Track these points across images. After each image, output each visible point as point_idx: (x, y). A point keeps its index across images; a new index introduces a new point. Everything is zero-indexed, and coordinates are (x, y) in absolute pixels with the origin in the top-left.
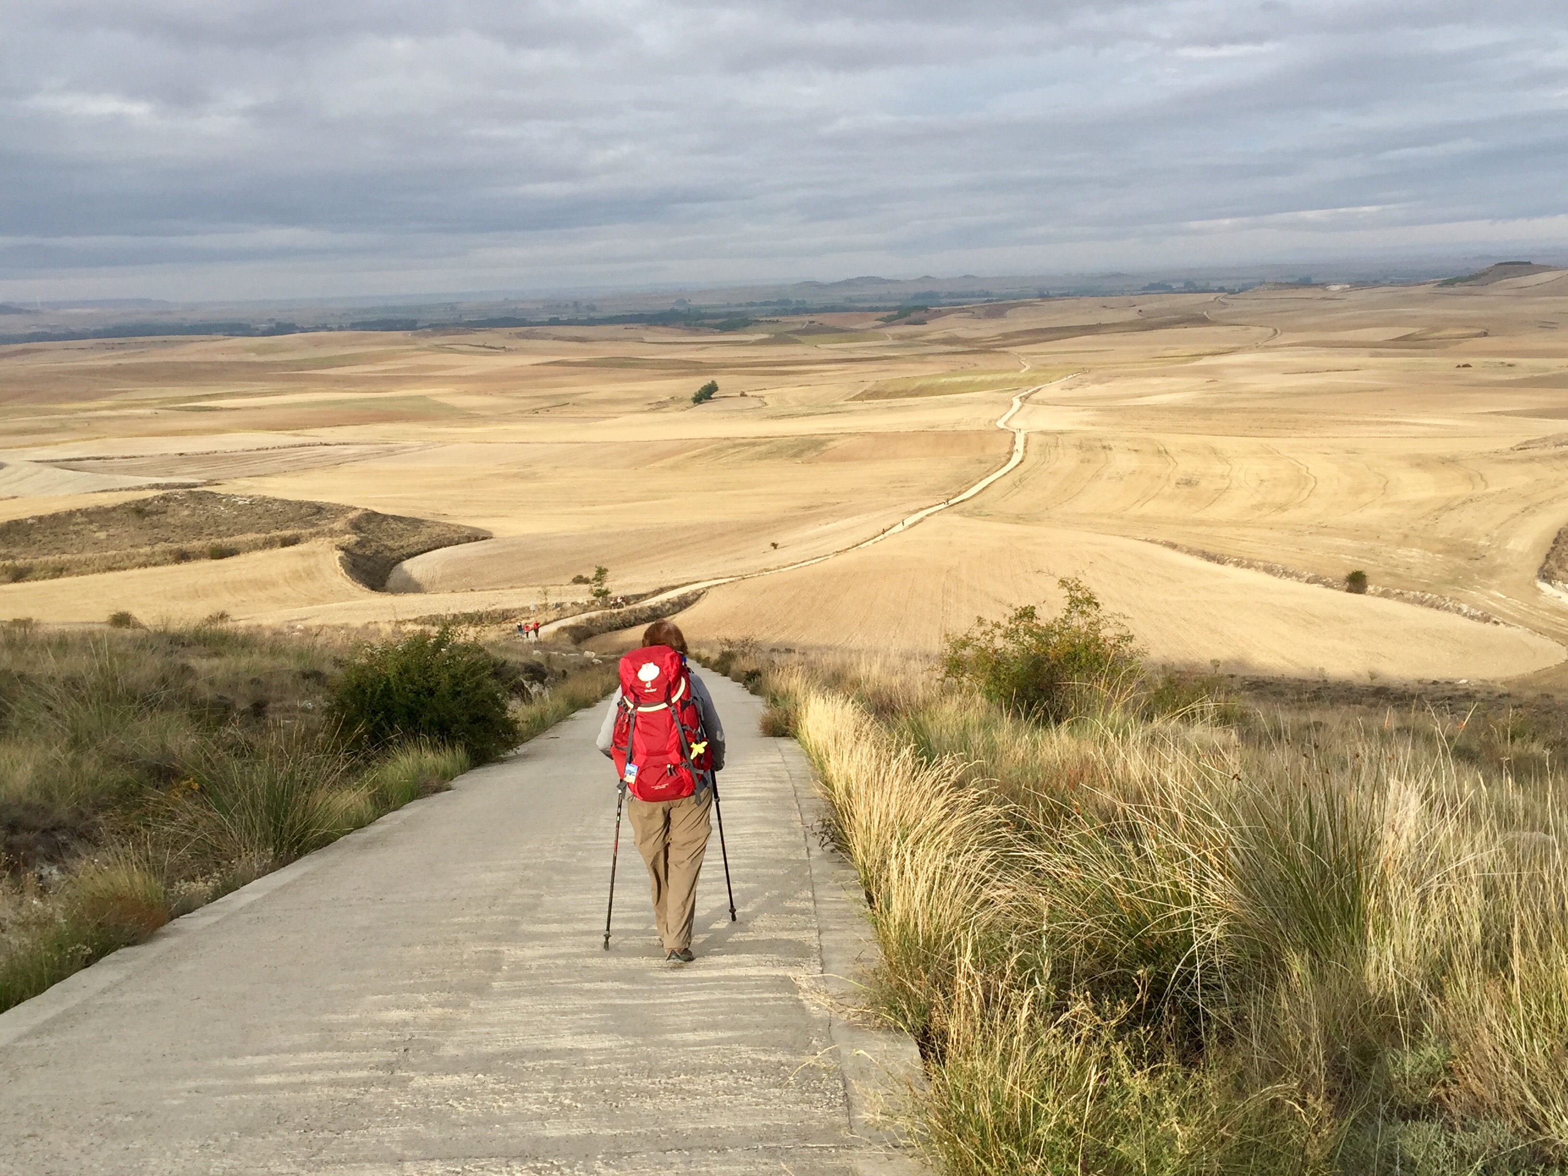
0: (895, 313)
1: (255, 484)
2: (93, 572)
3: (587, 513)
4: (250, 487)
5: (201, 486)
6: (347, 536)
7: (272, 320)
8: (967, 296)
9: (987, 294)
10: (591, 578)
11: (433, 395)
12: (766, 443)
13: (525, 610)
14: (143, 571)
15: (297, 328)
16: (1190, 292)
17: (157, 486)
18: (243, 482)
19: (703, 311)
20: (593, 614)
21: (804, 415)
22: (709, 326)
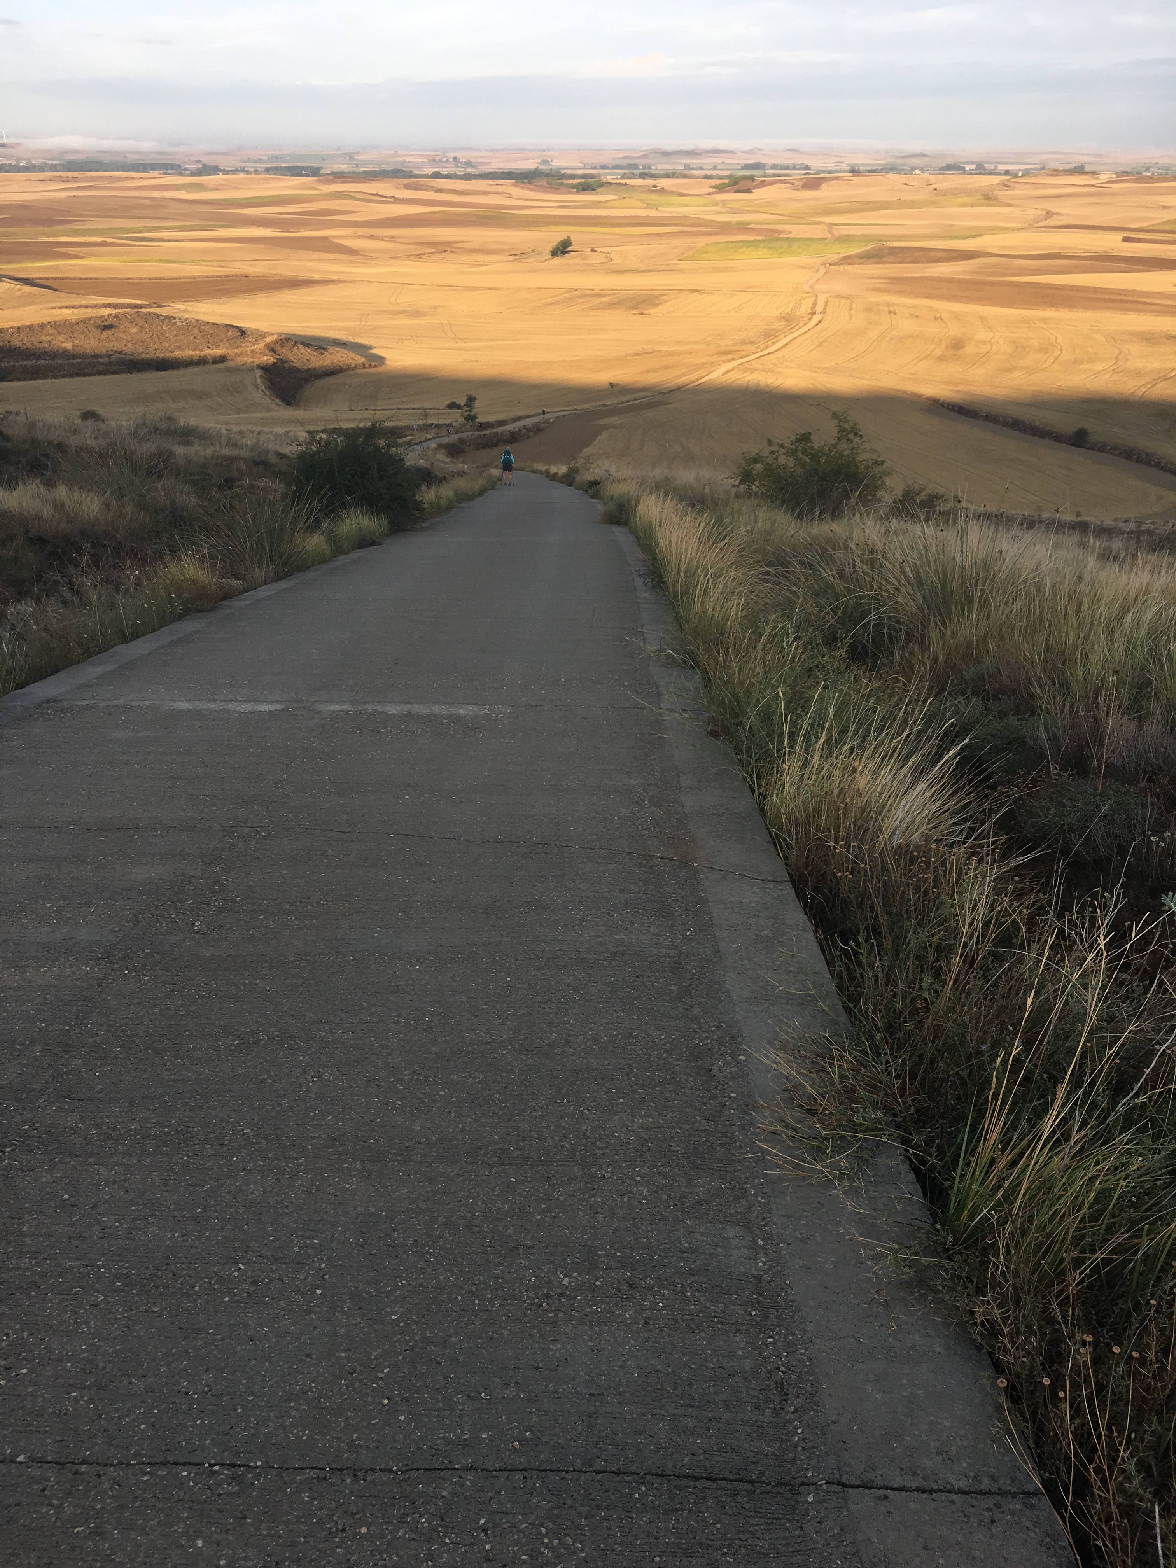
0: (727, 181)
1: (189, 309)
2: (63, 377)
3: (460, 349)
4: (185, 311)
5: (145, 307)
6: (265, 358)
7: (199, 162)
8: (787, 168)
9: (807, 167)
10: (462, 404)
11: (334, 237)
12: (609, 295)
13: (408, 428)
14: (102, 377)
15: (220, 170)
16: (980, 174)
17: (110, 305)
18: (180, 306)
19: (563, 172)
20: (464, 435)
21: (643, 271)
22: (568, 186)
